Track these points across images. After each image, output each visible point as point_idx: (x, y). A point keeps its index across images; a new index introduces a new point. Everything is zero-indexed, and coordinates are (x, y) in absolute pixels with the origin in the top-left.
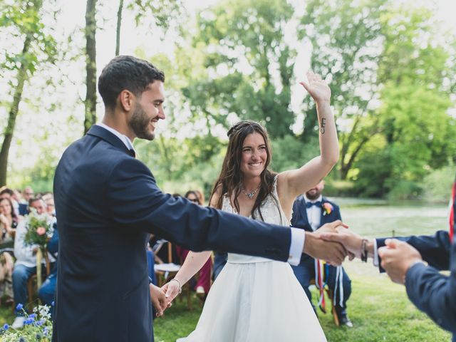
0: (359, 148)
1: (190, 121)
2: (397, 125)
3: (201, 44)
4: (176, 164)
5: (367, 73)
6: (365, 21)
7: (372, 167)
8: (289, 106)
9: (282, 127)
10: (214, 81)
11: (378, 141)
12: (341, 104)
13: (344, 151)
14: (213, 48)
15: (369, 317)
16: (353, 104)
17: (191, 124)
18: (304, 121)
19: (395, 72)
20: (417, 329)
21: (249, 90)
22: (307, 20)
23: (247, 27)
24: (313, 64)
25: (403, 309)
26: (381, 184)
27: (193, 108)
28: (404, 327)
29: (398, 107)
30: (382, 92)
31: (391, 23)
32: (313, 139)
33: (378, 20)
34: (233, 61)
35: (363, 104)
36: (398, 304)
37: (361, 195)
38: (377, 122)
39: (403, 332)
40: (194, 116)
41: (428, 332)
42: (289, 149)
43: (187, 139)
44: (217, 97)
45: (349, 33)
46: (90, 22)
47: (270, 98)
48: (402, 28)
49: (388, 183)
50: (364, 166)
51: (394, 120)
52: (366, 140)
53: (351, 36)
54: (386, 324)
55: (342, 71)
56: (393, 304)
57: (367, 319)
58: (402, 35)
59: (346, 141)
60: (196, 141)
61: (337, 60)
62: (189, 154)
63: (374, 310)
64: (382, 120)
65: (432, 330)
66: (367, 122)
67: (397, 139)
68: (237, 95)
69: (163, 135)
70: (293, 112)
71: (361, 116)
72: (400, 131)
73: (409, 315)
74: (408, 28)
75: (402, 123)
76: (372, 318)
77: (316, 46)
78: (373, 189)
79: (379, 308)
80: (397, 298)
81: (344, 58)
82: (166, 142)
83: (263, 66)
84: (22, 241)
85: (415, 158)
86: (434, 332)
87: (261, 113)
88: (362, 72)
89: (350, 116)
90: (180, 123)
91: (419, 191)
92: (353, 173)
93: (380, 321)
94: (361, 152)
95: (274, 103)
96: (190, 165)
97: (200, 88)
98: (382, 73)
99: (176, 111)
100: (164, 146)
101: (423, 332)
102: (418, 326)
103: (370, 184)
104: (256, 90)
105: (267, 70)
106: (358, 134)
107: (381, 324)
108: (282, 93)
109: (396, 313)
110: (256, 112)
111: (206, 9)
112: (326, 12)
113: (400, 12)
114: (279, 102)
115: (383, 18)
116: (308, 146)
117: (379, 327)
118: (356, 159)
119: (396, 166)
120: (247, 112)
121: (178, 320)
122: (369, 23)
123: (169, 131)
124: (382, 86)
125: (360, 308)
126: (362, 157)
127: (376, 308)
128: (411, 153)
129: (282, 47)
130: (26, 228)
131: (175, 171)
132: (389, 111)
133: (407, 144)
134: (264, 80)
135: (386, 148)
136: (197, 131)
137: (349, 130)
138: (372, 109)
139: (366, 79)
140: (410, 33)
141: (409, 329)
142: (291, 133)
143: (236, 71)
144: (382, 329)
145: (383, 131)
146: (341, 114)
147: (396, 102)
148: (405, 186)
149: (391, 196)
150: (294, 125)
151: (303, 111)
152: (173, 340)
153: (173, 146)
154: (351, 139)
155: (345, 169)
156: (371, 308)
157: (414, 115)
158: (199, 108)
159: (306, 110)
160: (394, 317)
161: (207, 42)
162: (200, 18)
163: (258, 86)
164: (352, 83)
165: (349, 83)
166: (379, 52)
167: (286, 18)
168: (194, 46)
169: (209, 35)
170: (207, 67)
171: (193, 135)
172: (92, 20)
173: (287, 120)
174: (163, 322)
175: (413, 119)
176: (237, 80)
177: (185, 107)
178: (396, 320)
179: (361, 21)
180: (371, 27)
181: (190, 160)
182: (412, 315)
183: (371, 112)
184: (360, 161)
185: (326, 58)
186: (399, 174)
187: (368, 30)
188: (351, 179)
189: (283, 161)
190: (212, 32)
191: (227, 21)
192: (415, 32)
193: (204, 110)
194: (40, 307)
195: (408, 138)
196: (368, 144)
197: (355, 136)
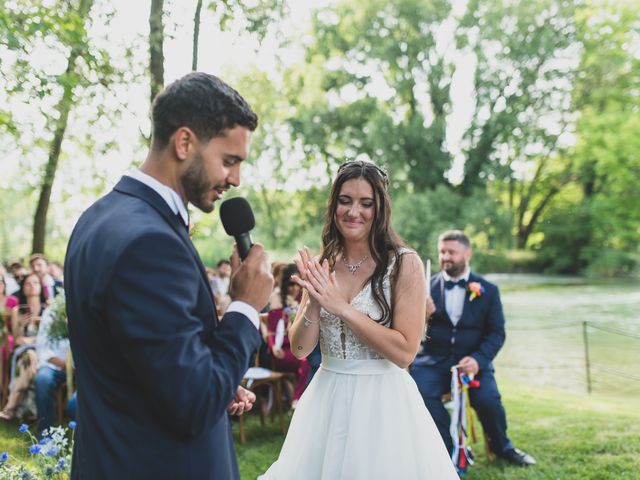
0: (543, 204)
1: (304, 166)
2: (599, 170)
3: (320, 58)
4: (284, 228)
5: (556, 96)
6: (553, 22)
7: (563, 230)
8: (444, 144)
9: (433, 173)
10: (337, 110)
11: (572, 193)
12: (517, 140)
13: (523, 207)
14: (336, 62)
15: (539, 449)
16: (535, 141)
17: (305, 170)
18: (465, 165)
19: (596, 94)
20: (608, 468)
21: (386, 122)
22: (469, 21)
23: (384, 33)
24: (478, 84)
25: (589, 438)
26: (575, 255)
27: (308, 148)
28: (589, 465)
29: (601, 144)
30: (578, 123)
31: (590, 23)
32: (476, 191)
33: (571, 20)
34: (364, 81)
35: (550, 141)
36: (583, 429)
37: (547, 270)
38: (570, 166)
39: (586, 472)
40: (308, 159)
41: (623, 474)
42: (443, 204)
43: (299, 192)
44: (341, 132)
45: (529, 39)
46: (156, 27)
47: (416, 134)
48: (608, 30)
49: (586, 253)
50: (552, 229)
51: (595, 162)
52: (554, 191)
53: (532, 43)
54: (563, 459)
55: (520, 93)
56: (576, 429)
57: (536, 451)
58: (606, 41)
59: (526, 193)
60: (311, 195)
61: (512, 78)
62: (301, 213)
63: (547, 438)
64: (578, 163)
65: (630, 470)
66: (556, 166)
67: (599, 190)
68: (369, 129)
69: (266, 187)
70: (448, 153)
71: (548, 157)
72: (604, 178)
73: (598, 446)
74: (616, 30)
75: (607, 167)
76: (544, 450)
77: (481, 58)
78: (564, 262)
79: (555, 435)
80: (584, 421)
81: (521, 75)
82: (270, 196)
83: (406, 88)
84: (46, 335)
85: (624, 217)
86: (632, 474)
87: (403, 155)
88: (549, 94)
89: (530, 157)
90: (290, 170)
91: (631, 264)
92: (536, 238)
93: (554, 455)
94: (547, 209)
95: (422, 140)
96: (303, 228)
97: (317, 120)
98: (578, 95)
99: (283, 153)
100: (266, 201)
101: (617, 473)
102: (610, 463)
103: (559, 255)
104: (396, 122)
105: (412, 94)
106: (542, 182)
107: (555, 460)
108: (433, 125)
109: (578, 443)
110: (396, 153)
111: (325, 8)
112: (496, 10)
113: (604, 6)
114: (428, 138)
115: (579, 16)
116: (471, 200)
117: (553, 465)
118: (540, 219)
119: (597, 229)
120: (384, 154)
121: (264, 448)
122: (559, 23)
123: (275, 180)
124: (577, 115)
125: (528, 435)
126: (549, 216)
127: (551, 435)
128: (620, 210)
129: (434, 61)
130: (51, 316)
131: (282, 237)
132: (588, 150)
133: (615, 197)
134: (407, 107)
135: (582, 204)
136: (313, 180)
137: (529, 178)
138: (563, 147)
139: (554, 105)
140: (619, 36)
141: (596, 468)
142: (446, 183)
143: (368, 95)
144: (557, 467)
145: (579, 179)
146: (518, 154)
147: (599, 135)
148: (610, 257)
149: (591, 272)
150: (450, 171)
151: (463, 150)
152: (254, 476)
153: (279, 203)
154: (533, 190)
155: (524, 234)
156: (542, 436)
157: (624, 155)
158: (316, 148)
159: (467, 149)
160: (575, 450)
161: (327, 55)
162: (317, 21)
163: (399, 116)
164: (535, 110)
165: (530, 110)
166: (575, 65)
167: (439, 19)
168: (309, 61)
169: (330, 45)
170: (327, 90)
171: (307, 186)
172: (158, 25)
173: (439, 164)
174: (244, 451)
175: (622, 161)
176: (368, 107)
177: (296, 148)
178: (578, 454)
179: (547, 21)
180: (561, 29)
181: (304, 220)
182: (602, 447)
183: (562, 152)
184: (545, 221)
185: (495, 75)
186: (602, 241)
187: (557, 33)
188: (533, 248)
189: (433, 222)
190: (333, 40)
191: (355, 24)
192: (627, 36)
193: (323, 151)
194: (52, 429)
195: (617, 188)
196: (557, 197)
197: (539, 186)
